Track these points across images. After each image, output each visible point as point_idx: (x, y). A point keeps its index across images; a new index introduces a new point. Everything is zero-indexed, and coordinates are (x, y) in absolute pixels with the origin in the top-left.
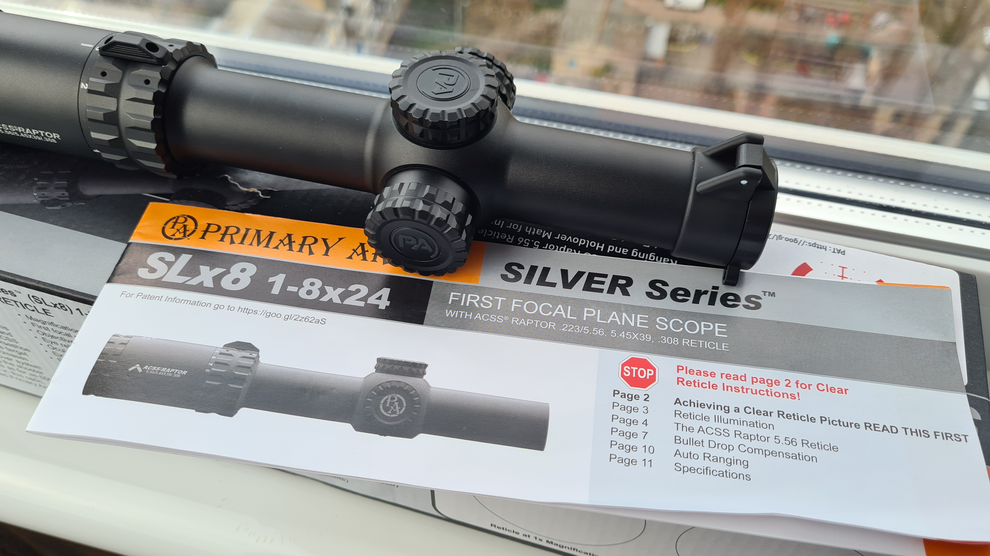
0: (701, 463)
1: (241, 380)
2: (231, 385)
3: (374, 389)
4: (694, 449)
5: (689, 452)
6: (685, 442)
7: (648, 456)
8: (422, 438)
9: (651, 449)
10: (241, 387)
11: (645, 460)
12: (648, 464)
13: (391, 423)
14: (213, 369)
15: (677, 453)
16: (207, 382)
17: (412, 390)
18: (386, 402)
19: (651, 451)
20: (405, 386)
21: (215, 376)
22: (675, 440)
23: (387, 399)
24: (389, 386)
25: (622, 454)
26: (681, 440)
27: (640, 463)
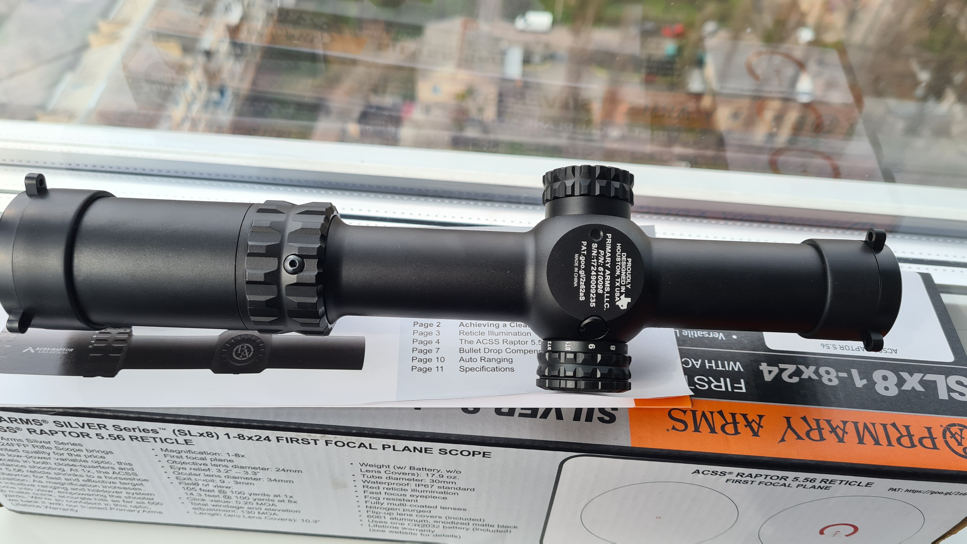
0: (479, 364)
1: (119, 350)
2: (111, 355)
3: (228, 342)
4: (473, 355)
5: (470, 358)
6: (467, 351)
7: (440, 364)
8: (268, 372)
9: (442, 359)
10: (120, 355)
11: (438, 367)
12: (440, 369)
13: (242, 364)
14: (95, 345)
15: (462, 359)
16: (91, 355)
17: (258, 340)
18: (237, 350)
19: (442, 360)
20: (252, 337)
21: (96, 350)
22: (460, 350)
23: (239, 348)
24: (239, 339)
25: (421, 365)
26: (464, 350)
27: (434, 369)
